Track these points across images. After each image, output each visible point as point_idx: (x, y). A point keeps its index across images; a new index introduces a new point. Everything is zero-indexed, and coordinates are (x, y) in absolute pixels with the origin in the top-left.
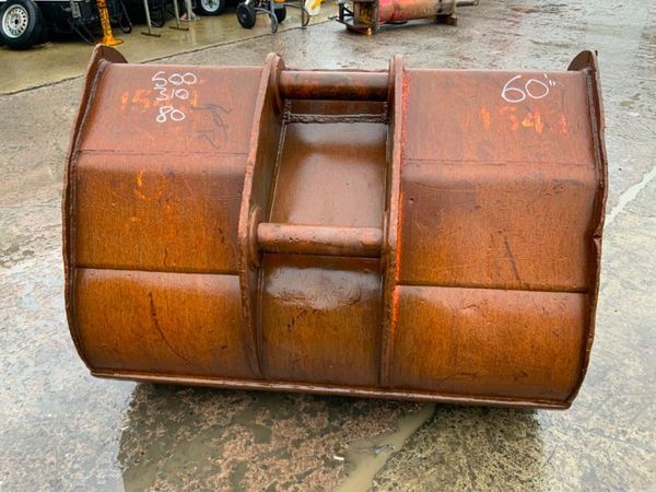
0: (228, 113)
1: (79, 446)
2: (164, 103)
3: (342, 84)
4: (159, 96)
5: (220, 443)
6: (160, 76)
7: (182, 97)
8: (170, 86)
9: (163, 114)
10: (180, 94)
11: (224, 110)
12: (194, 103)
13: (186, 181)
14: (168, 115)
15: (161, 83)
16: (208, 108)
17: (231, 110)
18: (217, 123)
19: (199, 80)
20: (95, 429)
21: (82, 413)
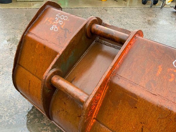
0: (69, 33)
1: (13, 110)
2: (55, 24)
3: (111, 34)
4: (55, 21)
5: (42, 130)
6: (58, 15)
7: (60, 24)
8: (60, 19)
9: (53, 28)
10: (60, 22)
11: (69, 32)
12: (62, 27)
13: (47, 51)
14: (54, 28)
15: (58, 17)
16: (65, 30)
17: (71, 32)
18: (64, 36)
19: (68, 19)
20: (20, 107)
21: (21, 100)
